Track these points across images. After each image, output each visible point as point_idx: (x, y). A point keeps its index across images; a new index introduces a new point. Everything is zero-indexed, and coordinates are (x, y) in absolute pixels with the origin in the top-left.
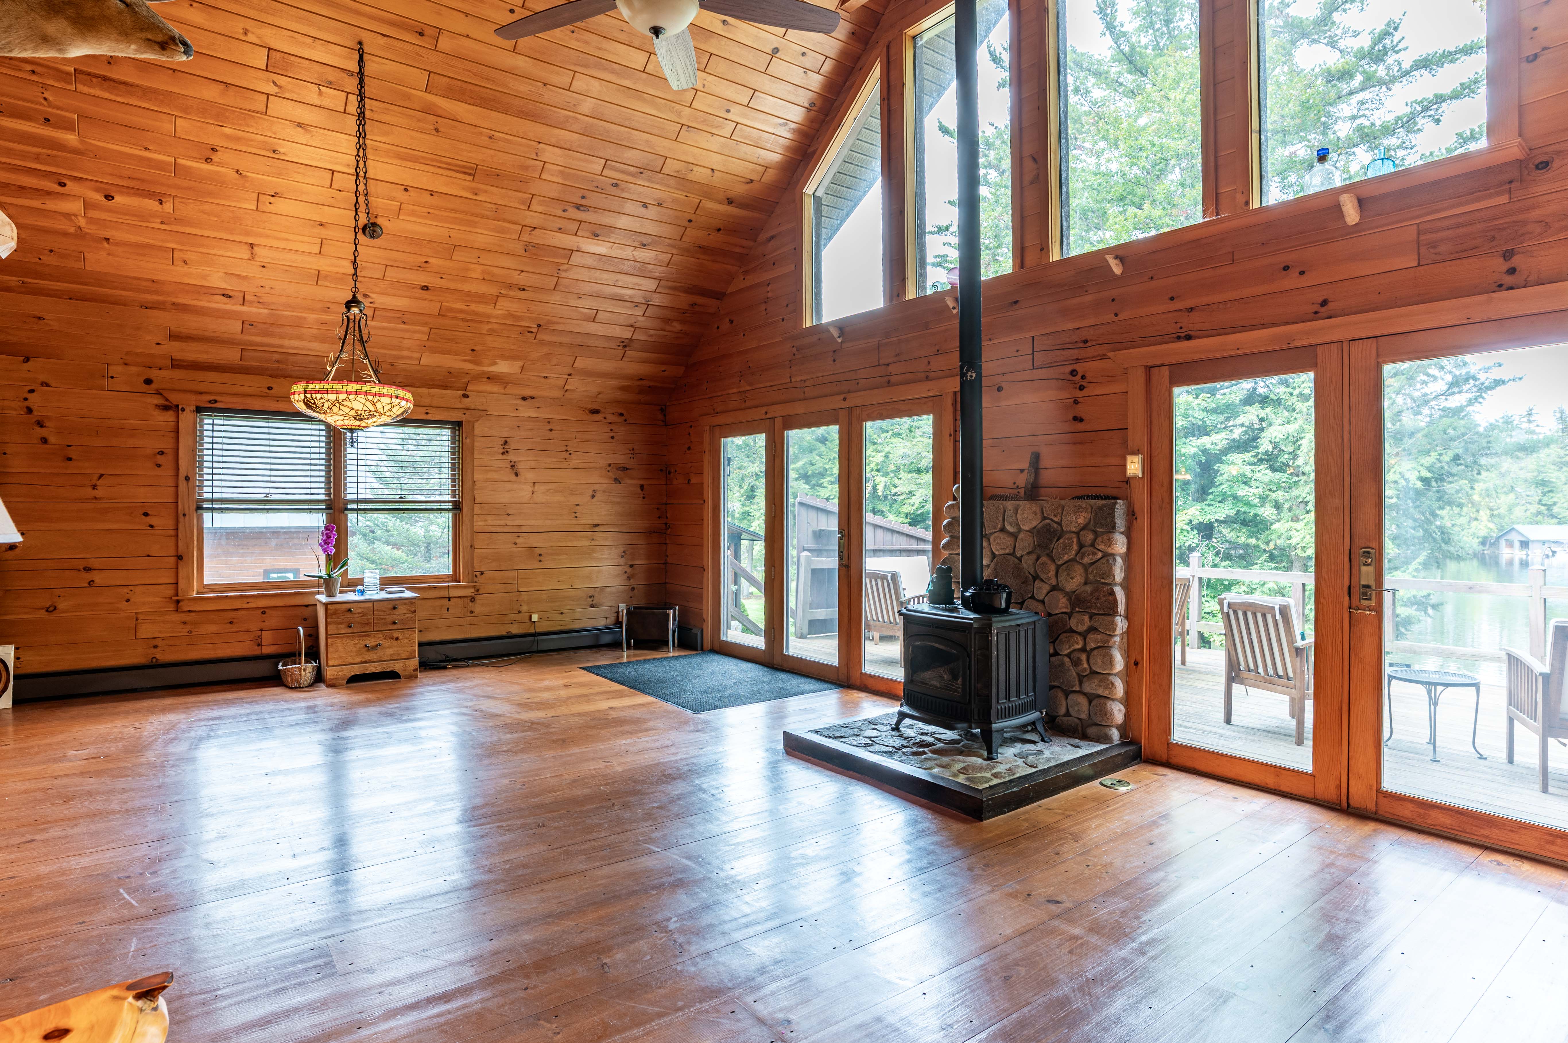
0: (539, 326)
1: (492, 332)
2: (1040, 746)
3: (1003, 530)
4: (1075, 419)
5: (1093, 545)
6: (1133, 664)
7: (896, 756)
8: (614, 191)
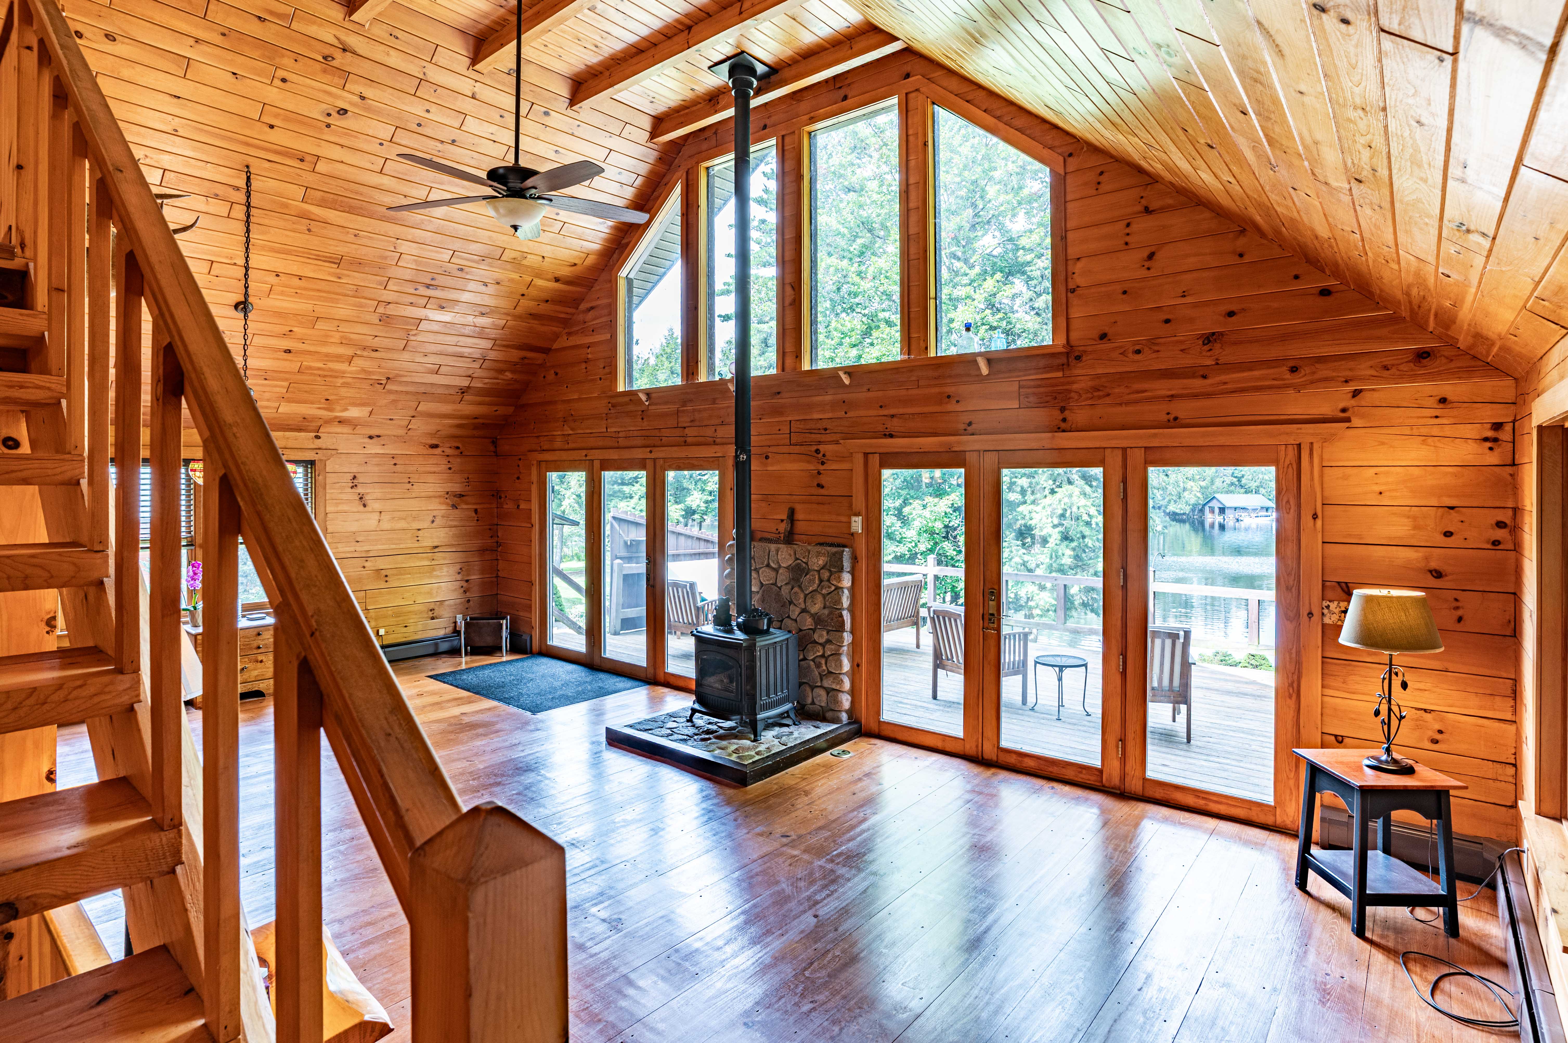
0: (388, 378)
1: (345, 385)
2: (792, 728)
3: (768, 565)
4: (819, 485)
5: (829, 580)
6: (856, 666)
7: (690, 743)
8: (459, 274)
